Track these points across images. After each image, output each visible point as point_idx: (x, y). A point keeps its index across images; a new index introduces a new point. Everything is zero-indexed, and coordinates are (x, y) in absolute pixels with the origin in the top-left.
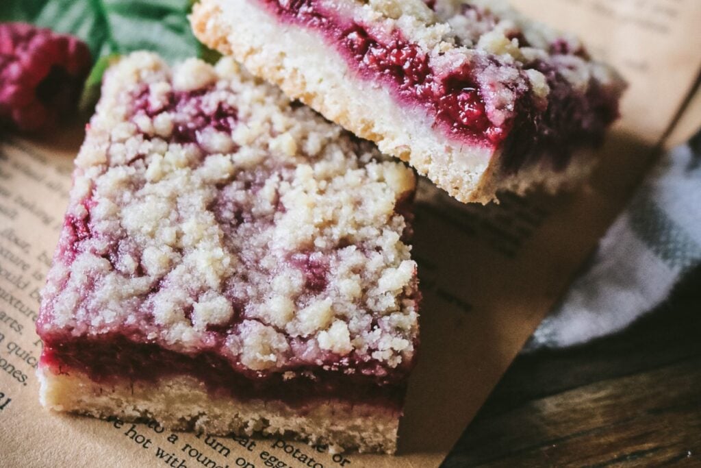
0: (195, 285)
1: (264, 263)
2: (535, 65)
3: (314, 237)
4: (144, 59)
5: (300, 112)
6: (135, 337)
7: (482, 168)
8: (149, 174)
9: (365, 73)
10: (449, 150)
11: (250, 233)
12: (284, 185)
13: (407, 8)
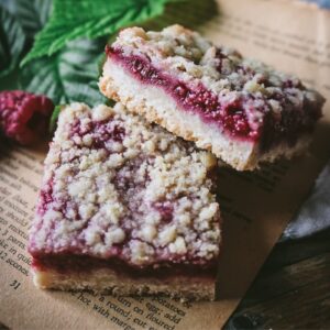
0: (105, 223)
1: (141, 209)
2: (274, 96)
3: (165, 194)
4: (76, 106)
5: (156, 129)
6: (77, 252)
7: (249, 153)
8: (81, 166)
9: (187, 107)
10: (231, 144)
11: (133, 193)
12: (150, 167)
13: (206, 72)
